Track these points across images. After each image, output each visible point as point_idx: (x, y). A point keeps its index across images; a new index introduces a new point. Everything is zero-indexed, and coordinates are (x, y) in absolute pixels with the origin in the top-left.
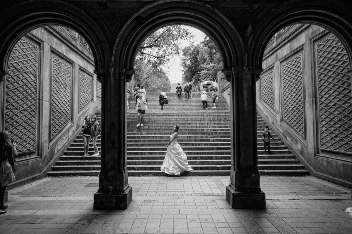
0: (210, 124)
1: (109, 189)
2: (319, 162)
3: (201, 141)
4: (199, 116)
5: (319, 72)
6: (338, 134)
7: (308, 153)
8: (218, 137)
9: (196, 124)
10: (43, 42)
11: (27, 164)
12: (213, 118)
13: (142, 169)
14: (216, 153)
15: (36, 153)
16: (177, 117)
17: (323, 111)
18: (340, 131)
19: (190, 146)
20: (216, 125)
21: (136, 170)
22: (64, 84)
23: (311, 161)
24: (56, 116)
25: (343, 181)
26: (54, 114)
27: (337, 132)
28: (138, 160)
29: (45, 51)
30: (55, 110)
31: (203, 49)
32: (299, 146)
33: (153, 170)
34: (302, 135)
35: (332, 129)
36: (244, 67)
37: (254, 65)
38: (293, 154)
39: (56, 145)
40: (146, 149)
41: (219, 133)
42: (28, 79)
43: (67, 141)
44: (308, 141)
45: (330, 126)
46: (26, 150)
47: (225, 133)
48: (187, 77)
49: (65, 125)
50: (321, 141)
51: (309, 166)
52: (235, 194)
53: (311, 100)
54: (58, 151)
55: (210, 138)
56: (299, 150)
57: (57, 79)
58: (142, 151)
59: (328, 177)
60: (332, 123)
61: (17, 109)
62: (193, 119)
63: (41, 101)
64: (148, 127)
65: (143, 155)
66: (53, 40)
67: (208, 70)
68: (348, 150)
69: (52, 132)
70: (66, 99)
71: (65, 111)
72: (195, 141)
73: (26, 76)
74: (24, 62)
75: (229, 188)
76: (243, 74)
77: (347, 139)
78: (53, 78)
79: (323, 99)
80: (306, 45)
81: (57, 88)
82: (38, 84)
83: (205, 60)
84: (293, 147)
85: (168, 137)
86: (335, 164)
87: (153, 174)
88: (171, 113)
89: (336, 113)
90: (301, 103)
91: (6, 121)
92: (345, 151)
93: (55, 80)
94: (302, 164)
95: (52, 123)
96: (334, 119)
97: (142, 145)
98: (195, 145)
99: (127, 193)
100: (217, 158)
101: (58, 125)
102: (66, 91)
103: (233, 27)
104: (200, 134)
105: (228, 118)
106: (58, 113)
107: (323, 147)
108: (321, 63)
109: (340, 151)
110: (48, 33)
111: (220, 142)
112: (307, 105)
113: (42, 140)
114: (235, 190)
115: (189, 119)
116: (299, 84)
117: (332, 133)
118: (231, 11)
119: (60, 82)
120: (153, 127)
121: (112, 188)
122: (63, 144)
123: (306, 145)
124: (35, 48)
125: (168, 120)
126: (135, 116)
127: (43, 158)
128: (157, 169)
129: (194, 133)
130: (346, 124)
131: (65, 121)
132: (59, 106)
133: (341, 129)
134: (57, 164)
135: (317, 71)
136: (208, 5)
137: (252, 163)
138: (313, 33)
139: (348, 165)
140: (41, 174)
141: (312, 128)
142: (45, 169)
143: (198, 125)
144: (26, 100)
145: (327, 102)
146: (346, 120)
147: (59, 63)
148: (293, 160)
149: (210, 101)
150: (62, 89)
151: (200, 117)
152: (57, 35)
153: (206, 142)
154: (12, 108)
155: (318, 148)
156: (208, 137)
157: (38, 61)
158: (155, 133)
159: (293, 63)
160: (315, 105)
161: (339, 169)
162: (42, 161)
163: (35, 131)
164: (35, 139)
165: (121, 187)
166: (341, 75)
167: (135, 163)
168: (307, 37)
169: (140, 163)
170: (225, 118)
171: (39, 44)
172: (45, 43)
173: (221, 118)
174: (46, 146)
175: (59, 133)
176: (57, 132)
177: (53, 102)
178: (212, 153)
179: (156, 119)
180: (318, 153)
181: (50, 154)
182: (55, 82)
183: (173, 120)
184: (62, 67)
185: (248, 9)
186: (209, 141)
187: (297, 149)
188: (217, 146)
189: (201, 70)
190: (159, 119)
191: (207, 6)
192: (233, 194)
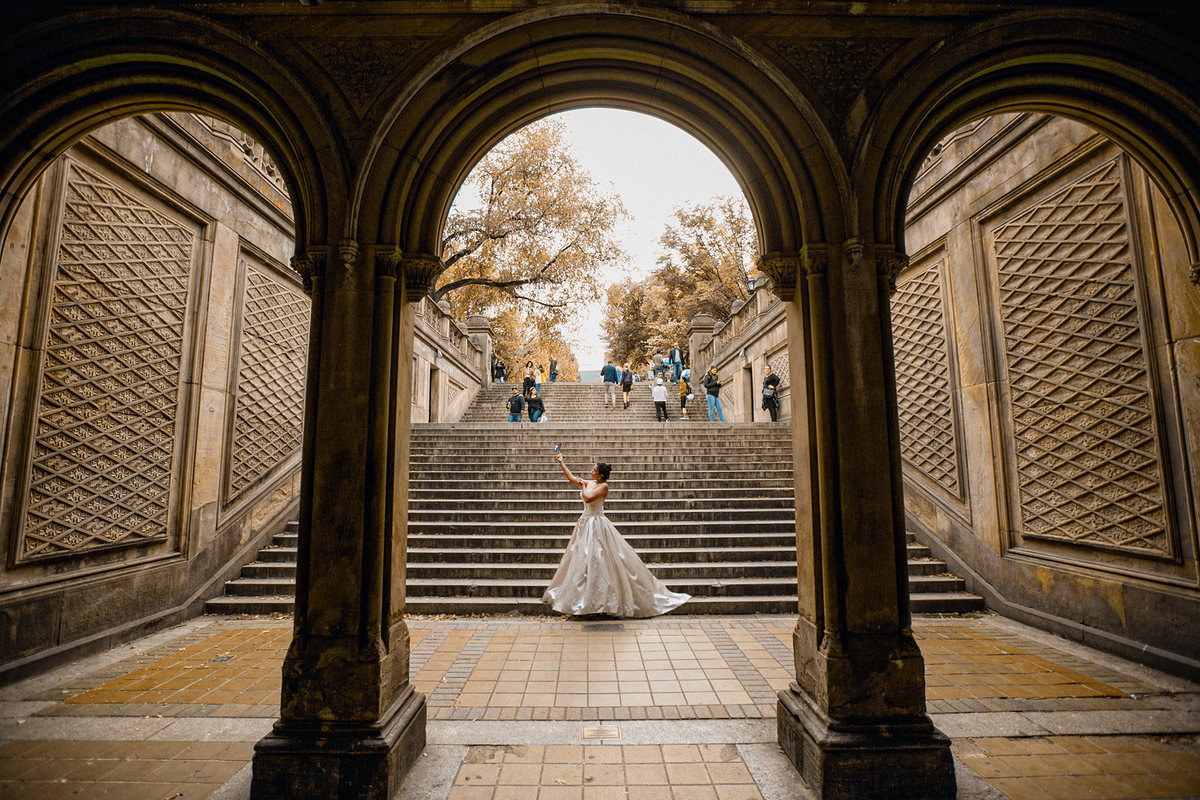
0: (682, 459)
1: (319, 722)
2: (1022, 574)
3: (661, 505)
4: (651, 436)
5: (1007, 307)
6: (1096, 489)
7: (978, 545)
8: (706, 494)
9: (646, 458)
10: (214, 220)
11: (126, 582)
12: (689, 444)
13: (489, 592)
14: (705, 543)
15: (168, 543)
16: (596, 440)
17: (1029, 419)
18: (1101, 478)
19: (630, 520)
20: (699, 462)
21: (471, 595)
22: (285, 345)
23: (988, 568)
24: (249, 434)
25: (1124, 640)
26: (245, 426)
27: (1089, 483)
28: (481, 562)
29: (220, 245)
30: (246, 415)
31: (653, 290)
32: (942, 523)
33: (522, 596)
34: (950, 490)
35: (1069, 474)
36: (849, 242)
37: (883, 236)
38: (922, 545)
39: (245, 518)
40: (506, 530)
41: (710, 484)
42: (148, 318)
43: (288, 505)
44: (975, 506)
45: (1059, 464)
46: (127, 537)
47: (726, 485)
48: (615, 352)
49: (282, 458)
50: (1022, 508)
51: (983, 582)
52: (833, 745)
53: (980, 388)
54: (253, 533)
55: (685, 497)
56: (942, 532)
57: (260, 329)
58: (496, 534)
59: (1060, 624)
60: (1067, 455)
61: (94, 408)
62: (638, 445)
63: (195, 387)
64: (517, 466)
65: (496, 547)
66: (252, 220)
67: (665, 337)
68: (1139, 540)
69: (233, 479)
70: (289, 388)
71: (282, 421)
72: (645, 506)
73: (142, 309)
74: (137, 269)
75: (795, 706)
76: (845, 268)
77: (1134, 505)
78: (244, 325)
79: (1028, 384)
80: (956, 236)
81: (258, 356)
82: (186, 338)
83: (656, 314)
84: (919, 525)
85: (568, 495)
86: (1087, 583)
87: (523, 609)
88: (577, 430)
89: (1084, 423)
90: (943, 397)
91: (38, 444)
92: (1125, 544)
93: (252, 332)
94: (954, 575)
95: (234, 454)
96: (1075, 444)
97: (496, 517)
98: (643, 518)
99: (388, 741)
100: (708, 558)
101: (258, 460)
102: (291, 366)
103: (800, 100)
104: (657, 485)
105: (727, 444)
106: (257, 425)
107: (1035, 529)
108: (1013, 278)
109: (1106, 543)
110: (233, 199)
111: (712, 511)
112: (968, 403)
113: (191, 503)
114: (831, 728)
115: (626, 447)
116: (934, 346)
117: (1068, 484)
118: (790, 50)
119: (269, 339)
120: (531, 468)
121: (330, 716)
122: (273, 513)
123: (969, 521)
124: (182, 234)
125: (570, 447)
126: (483, 437)
127: (192, 557)
128: (534, 592)
129: (640, 485)
130: (1127, 458)
131: (281, 447)
132: (265, 405)
133: (1105, 474)
134: (246, 573)
135: (997, 304)
136: (708, 26)
137: (890, 612)
138: (977, 200)
139: (1143, 592)
140: (182, 607)
141: (988, 470)
142: (199, 593)
143: (650, 461)
144: (136, 381)
145: (1042, 391)
146: (1125, 446)
147: (270, 286)
148: (925, 561)
149: (673, 404)
150: (276, 359)
151: (654, 440)
152: (266, 210)
153: (675, 509)
154: (71, 405)
155: (1011, 530)
156: (680, 495)
157: (191, 271)
158: (534, 484)
159: (911, 291)
160: (997, 403)
161: (1105, 600)
162: (189, 569)
163: (166, 477)
164: (164, 500)
165: (369, 714)
166: (1093, 307)
167: (471, 574)
168: (956, 215)
169: (486, 574)
170: (719, 444)
171: (202, 226)
172: (219, 224)
173: (709, 444)
174: (206, 521)
175: (261, 481)
176: (253, 480)
177: (239, 394)
178: (693, 543)
179: (539, 445)
180: (1013, 544)
181: (222, 547)
182: (252, 337)
183: (585, 447)
184: (279, 299)
185: (848, 44)
186: (681, 505)
187: (935, 531)
188: (705, 520)
189: (648, 337)
190: (546, 446)
191: (704, 29)
192: (822, 745)
